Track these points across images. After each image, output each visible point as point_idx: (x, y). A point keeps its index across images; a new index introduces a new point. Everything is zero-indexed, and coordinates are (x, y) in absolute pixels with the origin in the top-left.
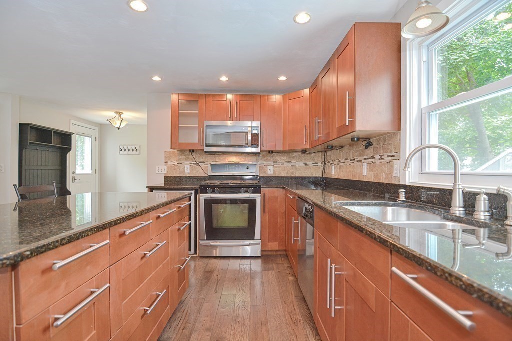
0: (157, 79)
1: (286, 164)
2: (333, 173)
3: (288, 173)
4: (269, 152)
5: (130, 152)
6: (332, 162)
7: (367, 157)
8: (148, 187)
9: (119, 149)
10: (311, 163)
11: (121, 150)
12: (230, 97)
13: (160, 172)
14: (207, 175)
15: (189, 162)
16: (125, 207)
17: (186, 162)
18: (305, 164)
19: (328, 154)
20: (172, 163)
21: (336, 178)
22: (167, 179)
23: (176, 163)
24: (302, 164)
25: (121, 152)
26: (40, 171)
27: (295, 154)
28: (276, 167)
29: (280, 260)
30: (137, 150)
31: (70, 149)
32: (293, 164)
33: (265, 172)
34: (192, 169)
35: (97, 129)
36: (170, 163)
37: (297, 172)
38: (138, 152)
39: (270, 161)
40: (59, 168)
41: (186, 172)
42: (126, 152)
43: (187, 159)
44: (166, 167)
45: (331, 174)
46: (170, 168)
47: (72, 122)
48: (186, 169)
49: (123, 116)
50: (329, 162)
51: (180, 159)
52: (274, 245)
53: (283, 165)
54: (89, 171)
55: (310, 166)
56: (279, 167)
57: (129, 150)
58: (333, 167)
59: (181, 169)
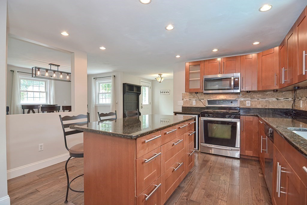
0: (178, 56)
1: (260, 100)
2: (301, 106)
3: (262, 106)
4: (247, 92)
5: (165, 94)
6: (300, 98)
8: (174, 112)
9: (160, 92)
10: (283, 98)
11: (161, 93)
12: (219, 59)
13: (180, 104)
14: (205, 107)
15: (195, 99)
16: (163, 121)
17: (193, 99)
18: (278, 99)
19: (297, 92)
20: (186, 100)
21: (304, 110)
22: (184, 108)
23: (188, 100)
24: (274, 99)
26: (129, 103)
27: (268, 93)
28: (253, 102)
29: (254, 163)
30: (168, 92)
31: (140, 93)
32: (266, 99)
33: (245, 105)
34: (196, 103)
35: (151, 83)
36: (185, 100)
37: (270, 105)
38: (169, 94)
39: (248, 97)
40: (136, 102)
41: (193, 104)
42: (163, 94)
43: (194, 97)
45: (299, 106)
46: (184, 102)
47: (141, 80)
48: (193, 103)
49: (162, 76)
50: (298, 98)
51: (190, 98)
52: (249, 153)
53: (258, 100)
54: (148, 103)
55: (282, 100)
56: (255, 102)
57: (165, 93)
58: (301, 102)
59: (191, 103)
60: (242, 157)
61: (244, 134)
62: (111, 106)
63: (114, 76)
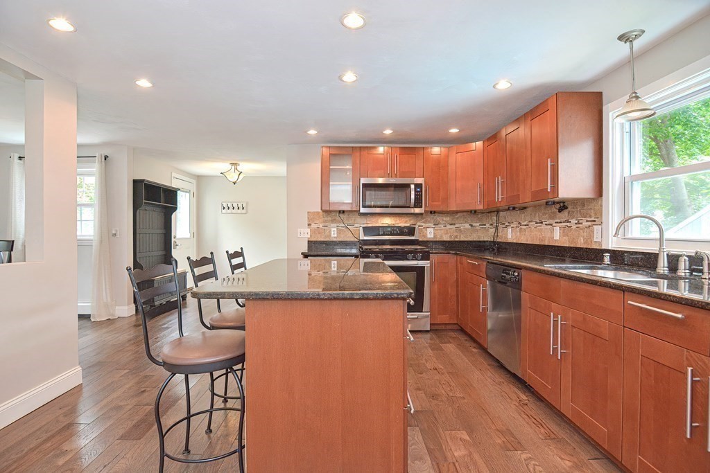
0: (312, 132)
1: (448, 226)
2: (510, 236)
3: (451, 237)
4: (431, 212)
5: (234, 211)
6: (507, 224)
7: (559, 221)
8: (302, 254)
9: (221, 208)
10: (478, 224)
11: (224, 208)
12: (381, 149)
13: (302, 236)
14: (356, 240)
15: (335, 225)
17: (332, 225)
18: (471, 226)
19: (501, 215)
20: (316, 226)
21: (515, 242)
22: (311, 244)
23: (321, 226)
24: (467, 226)
25: (224, 211)
26: (148, 235)
27: (459, 214)
28: (437, 230)
29: (453, 334)
30: (243, 208)
31: (175, 209)
32: (457, 225)
33: (425, 236)
34: (339, 231)
35: (194, 182)
36: (314, 226)
37: (462, 236)
38: (244, 211)
39: (429, 222)
40: (163, 231)
41: (332, 235)
42: (229, 211)
43: (333, 221)
44: (309, 231)
45: (506, 237)
46: (313, 232)
47: (174, 175)
48: (332, 233)
50: (504, 224)
51: (325, 221)
52: (444, 318)
53: (445, 228)
54: (188, 235)
55: (477, 228)
56: (441, 230)
57: (234, 208)
58: (510, 230)
59: (327, 233)
60: (436, 327)
61: (436, 287)
62: (95, 244)
63: (106, 158)
